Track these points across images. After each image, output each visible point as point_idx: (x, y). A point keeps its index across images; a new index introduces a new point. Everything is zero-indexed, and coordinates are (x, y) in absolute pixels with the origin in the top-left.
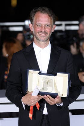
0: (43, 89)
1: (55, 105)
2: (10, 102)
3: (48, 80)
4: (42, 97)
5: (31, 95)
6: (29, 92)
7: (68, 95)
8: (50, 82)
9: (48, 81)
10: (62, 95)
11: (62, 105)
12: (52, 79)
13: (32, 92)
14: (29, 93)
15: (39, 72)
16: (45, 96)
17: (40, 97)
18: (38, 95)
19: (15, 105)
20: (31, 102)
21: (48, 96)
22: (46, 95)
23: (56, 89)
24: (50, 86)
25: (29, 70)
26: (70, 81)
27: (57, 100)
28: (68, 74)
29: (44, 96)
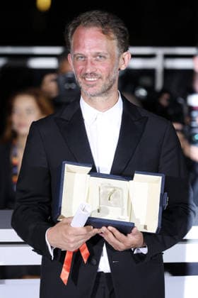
0: (99, 211)
1: (129, 251)
2: (21, 240)
3: (111, 190)
4: (96, 231)
5: (68, 224)
6: (63, 217)
7: (158, 229)
8: (116, 196)
9: (112, 193)
10: (145, 227)
11: (144, 251)
12: (120, 189)
13: (72, 218)
14: (65, 221)
15: (90, 168)
16: (104, 229)
17: (91, 230)
18: (86, 225)
19: (32, 249)
20: (70, 242)
21: (110, 228)
22: (107, 227)
23: (131, 213)
24: (116, 205)
25: (66, 165)
26: (166, 193)
27: (132, 239)
28: (161, 178)
29: (100, 228)
